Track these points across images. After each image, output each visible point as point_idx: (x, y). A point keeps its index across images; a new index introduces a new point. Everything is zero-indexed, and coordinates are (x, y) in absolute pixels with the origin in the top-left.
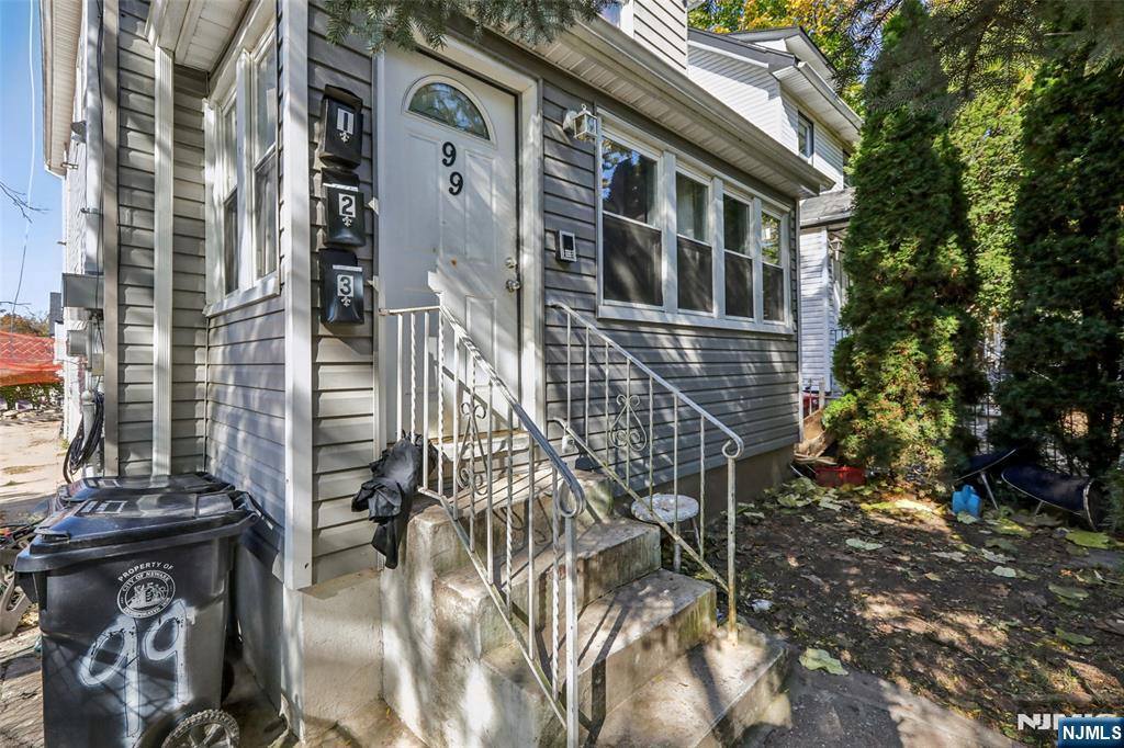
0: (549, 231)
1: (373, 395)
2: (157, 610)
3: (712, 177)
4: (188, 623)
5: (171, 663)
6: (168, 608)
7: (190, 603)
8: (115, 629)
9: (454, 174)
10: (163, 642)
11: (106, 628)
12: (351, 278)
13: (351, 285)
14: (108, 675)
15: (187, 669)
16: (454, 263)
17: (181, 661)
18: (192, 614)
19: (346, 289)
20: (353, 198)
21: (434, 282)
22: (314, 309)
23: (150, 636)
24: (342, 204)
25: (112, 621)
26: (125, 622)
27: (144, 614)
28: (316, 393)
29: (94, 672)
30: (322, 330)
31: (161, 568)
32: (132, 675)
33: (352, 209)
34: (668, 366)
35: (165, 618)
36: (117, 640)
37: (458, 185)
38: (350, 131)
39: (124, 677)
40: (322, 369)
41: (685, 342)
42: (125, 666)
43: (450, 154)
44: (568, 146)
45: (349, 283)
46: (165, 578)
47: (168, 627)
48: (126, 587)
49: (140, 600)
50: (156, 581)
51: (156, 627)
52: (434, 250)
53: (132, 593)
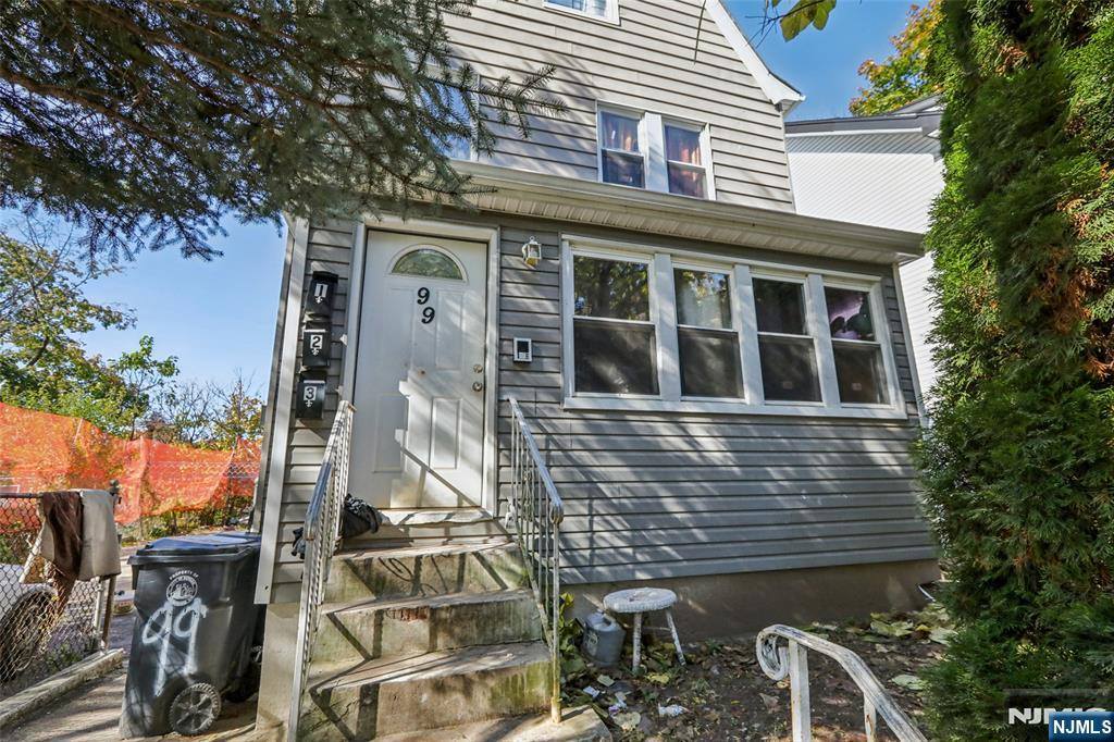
0: (505, 339)
2: (185, 603)
3: (733, 265)
4: (201, 616)
5: (186, 640)
6: (190, 604)
7: (204, 603)
8: (162, 610)
9: (426, 309)
10: (185, 625)
11: (158, 608)
12: (315, 388)
13: (315, 393)
14: (154, 639)
15: (195, 648)
16: (423, 373)
17: (192, 641)
18: (204, 610)
19: (310, 396)
20: (321, 337)
21: (403, 388)
22: (292, 410)
23: (179, 619)
24: (313, 341)
25: (162, 605)
26: (168, 608)
27: (178, 604)
28: (288, 466)
29: (149, 636)
30: (297, 423)
31: (191, 576)
32: (166, 643)
33: (320, 344)
34: (670, 454)
35: (189, 609)
36: (162, 616)
37: (430, 316)
38: (324, 295)
39: (162, 642)
40: (295, 450)
41: (696, 429)
42: (163, 636)
43: (424, 295)
44: (530, 270)
45: (314, 392)
46: (193, 582)
47: (189, 616)
48: (172, 584)
49: (177, 594)
50: (188, 583)
51: (183, 614)
52: (406, 365)
53: (174, 589)
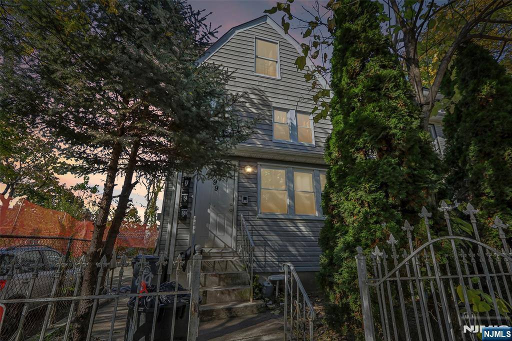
0: (240, 196)
1: (188, 235)
2: (147, 274)
3: (313, 170)
4: (152, 278)
6: (149, 274)
7: (153, 274)
9: (216, 186)
12: (185, 211)
16: (215, 206)
18: (152, 276)
20: (186, 196)
21: (209, 211)
22: (178, 218)
23: (146, 278)
24: (184, 197)
27: (145, 274)
28: (177, 234)
30: (180, 222)
31: (149, 266)
33: (186, 198)
34: (291, 232)
37: (217, 188)
38: (187, 184)
40: (179, 230)
41: (299, 224)
43: (215, 182)
44: (248, 174)
45: (184, 213)
46: (149, 268)
47: (148, 277)
49: (145, 271)
51: (147, 276)
52: (210, 204)
53: (144, 269)
